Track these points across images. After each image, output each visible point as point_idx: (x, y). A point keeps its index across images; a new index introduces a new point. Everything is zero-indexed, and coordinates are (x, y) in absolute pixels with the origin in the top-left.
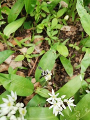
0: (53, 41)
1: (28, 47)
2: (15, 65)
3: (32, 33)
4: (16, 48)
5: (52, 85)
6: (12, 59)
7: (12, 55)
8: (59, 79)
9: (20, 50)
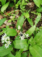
0: (23, 11)
1: (13, 16)
2: (9, 24)
3: (14, 9)
4: (8, 17)
5: (25, 31)
6: (7, 22)
7: (7, 20)
8: (28, 28)
9: (10, 17)
